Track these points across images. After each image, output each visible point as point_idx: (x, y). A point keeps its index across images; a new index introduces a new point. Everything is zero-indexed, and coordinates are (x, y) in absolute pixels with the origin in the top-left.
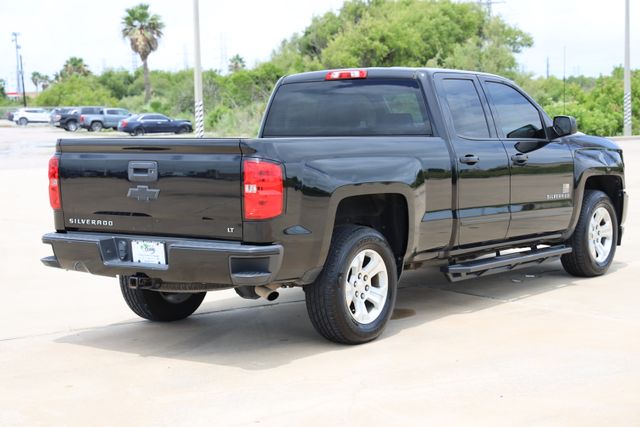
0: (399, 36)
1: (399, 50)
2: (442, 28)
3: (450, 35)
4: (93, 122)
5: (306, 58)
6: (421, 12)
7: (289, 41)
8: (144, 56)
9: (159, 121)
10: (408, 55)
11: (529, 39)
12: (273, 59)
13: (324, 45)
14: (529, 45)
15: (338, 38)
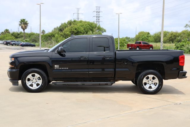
0: (79, 29)
1: (79, 31)
2: (88, 27)
3: (89, 29)
4: (13, 44)
5: (60, 32)
6: (84, 24)
7: (56, 28)
8: (24, 30)
9: (28, 44)
10: (81, 33)
11: (105, 30)
12: (52, 32)
13: (63, 30)
14: (105, 32)
15: (67, 28)
